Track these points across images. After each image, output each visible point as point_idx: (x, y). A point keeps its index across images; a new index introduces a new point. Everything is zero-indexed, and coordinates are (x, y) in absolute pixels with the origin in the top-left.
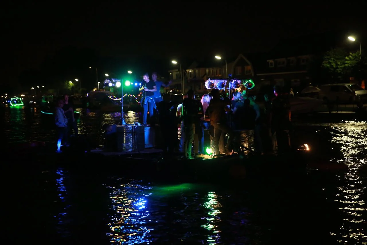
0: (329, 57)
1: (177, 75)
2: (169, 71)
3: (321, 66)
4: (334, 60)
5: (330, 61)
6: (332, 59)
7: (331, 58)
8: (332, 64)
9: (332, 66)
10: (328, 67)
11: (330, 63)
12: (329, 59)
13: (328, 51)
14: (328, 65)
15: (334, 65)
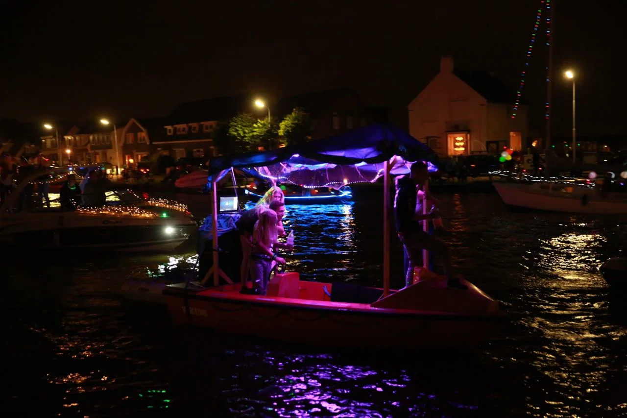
0: (235, 124)
1: (52, 143)
2: (42, 138)
3: (228, 135)
4: (241, 128)
5: (237, 128)
6: (240, 126)
7: (237, 125)
8: (240, 132)
9: (239, 134)
10: (234, 136)
11: (237, 131)
12: (236, 126)
13: (234, 118)
14: (235, 133)
15: (242, 134)
